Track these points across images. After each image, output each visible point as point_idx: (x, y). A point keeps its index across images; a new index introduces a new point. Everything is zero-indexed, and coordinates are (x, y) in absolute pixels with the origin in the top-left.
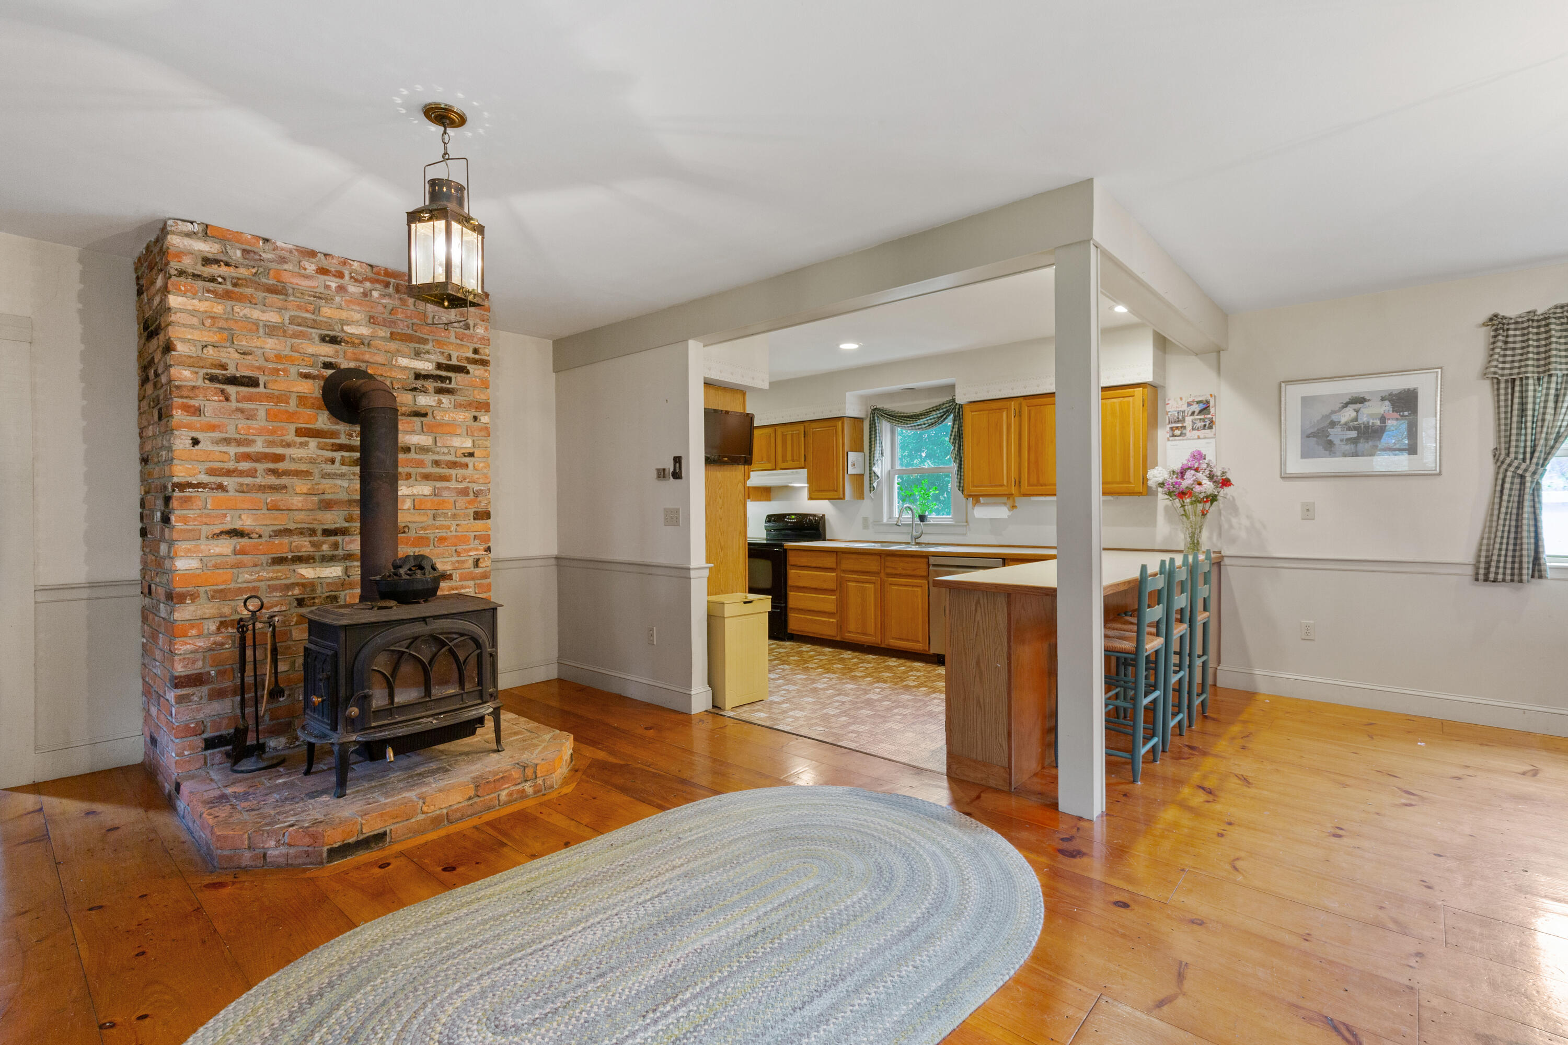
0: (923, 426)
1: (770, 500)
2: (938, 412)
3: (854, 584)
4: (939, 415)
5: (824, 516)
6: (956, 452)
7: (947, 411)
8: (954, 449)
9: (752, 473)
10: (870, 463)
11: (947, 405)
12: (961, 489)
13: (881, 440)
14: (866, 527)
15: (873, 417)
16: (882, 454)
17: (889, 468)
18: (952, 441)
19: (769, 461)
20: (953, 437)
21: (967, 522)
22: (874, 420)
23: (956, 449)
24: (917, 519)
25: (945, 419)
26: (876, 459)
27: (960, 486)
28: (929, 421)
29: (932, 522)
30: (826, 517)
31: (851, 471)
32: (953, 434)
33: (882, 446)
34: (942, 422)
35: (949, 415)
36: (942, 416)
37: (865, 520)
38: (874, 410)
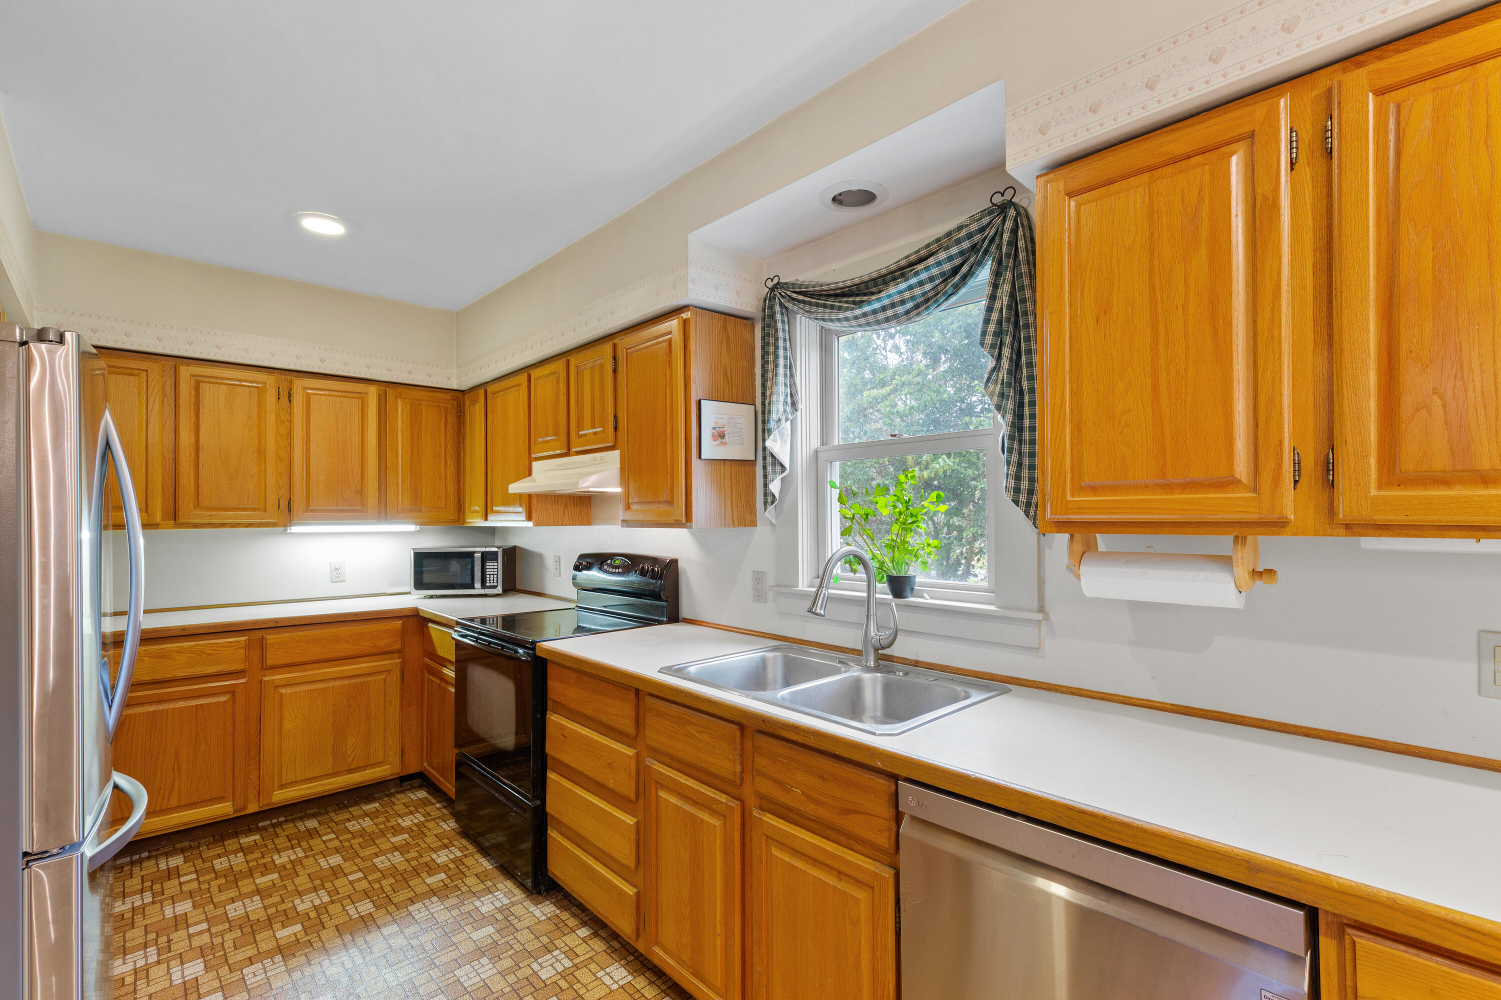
0: (900, 309)
1: (589, 523)
2: (942, 256)
3: (673, 800)
4: (947, 267)
5: (674, 563)
6: (1003, 374)
7: (974, 248)
8: (996, 369)
9: (536, 465)
10: (763, 431)
11: (974, 227)
12: (1023, 498)
13: (790, 367)
14: (759, 596)
15: (771, 308)
16: (794, 404)
17: (816, 443)
18: (989, 339)
19: (556, 433)
20: (992, 328)
21: (1041, 610)
22: (772, 316)
23: (1005, 364)
24: (882, 591)
25: (965, 278)
26: (774, 416)
27: (1017, 490)
28: (918, 291)
29: (927, 600)
30: (681, 565)
31: (710, 449)
32: (995, 316)
33: (793, 385)
34: (957, 288)
35: (979, 263)
36: (955, 271)
37: (759, 577)
38: (772, 290)
